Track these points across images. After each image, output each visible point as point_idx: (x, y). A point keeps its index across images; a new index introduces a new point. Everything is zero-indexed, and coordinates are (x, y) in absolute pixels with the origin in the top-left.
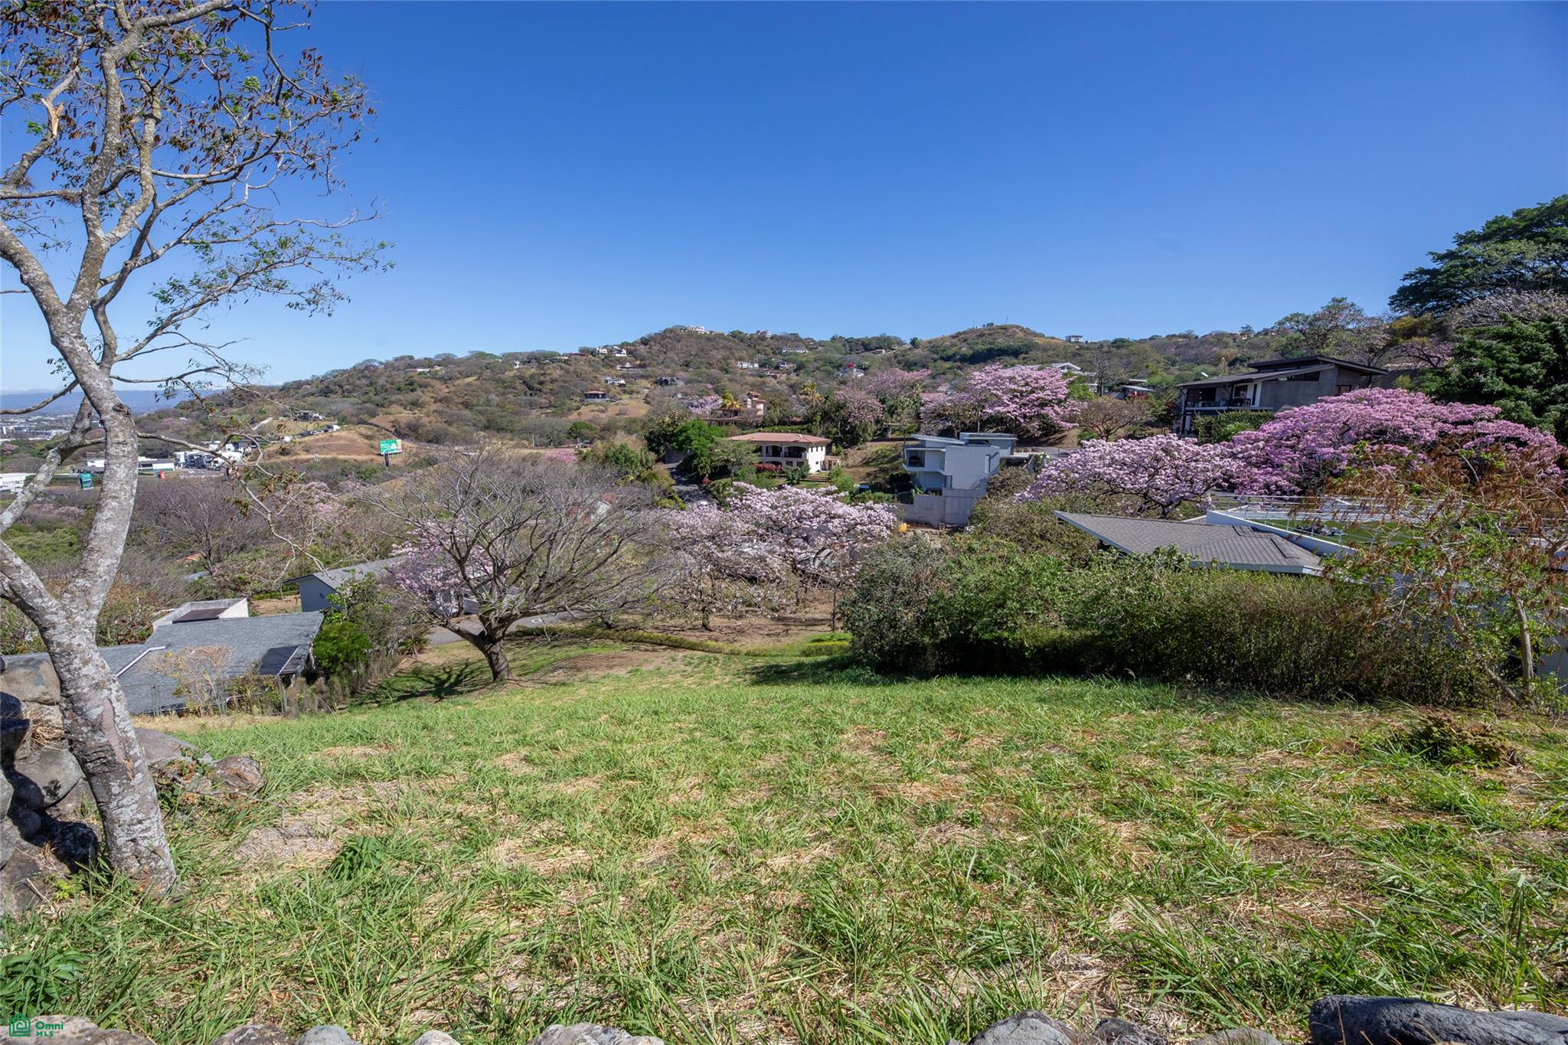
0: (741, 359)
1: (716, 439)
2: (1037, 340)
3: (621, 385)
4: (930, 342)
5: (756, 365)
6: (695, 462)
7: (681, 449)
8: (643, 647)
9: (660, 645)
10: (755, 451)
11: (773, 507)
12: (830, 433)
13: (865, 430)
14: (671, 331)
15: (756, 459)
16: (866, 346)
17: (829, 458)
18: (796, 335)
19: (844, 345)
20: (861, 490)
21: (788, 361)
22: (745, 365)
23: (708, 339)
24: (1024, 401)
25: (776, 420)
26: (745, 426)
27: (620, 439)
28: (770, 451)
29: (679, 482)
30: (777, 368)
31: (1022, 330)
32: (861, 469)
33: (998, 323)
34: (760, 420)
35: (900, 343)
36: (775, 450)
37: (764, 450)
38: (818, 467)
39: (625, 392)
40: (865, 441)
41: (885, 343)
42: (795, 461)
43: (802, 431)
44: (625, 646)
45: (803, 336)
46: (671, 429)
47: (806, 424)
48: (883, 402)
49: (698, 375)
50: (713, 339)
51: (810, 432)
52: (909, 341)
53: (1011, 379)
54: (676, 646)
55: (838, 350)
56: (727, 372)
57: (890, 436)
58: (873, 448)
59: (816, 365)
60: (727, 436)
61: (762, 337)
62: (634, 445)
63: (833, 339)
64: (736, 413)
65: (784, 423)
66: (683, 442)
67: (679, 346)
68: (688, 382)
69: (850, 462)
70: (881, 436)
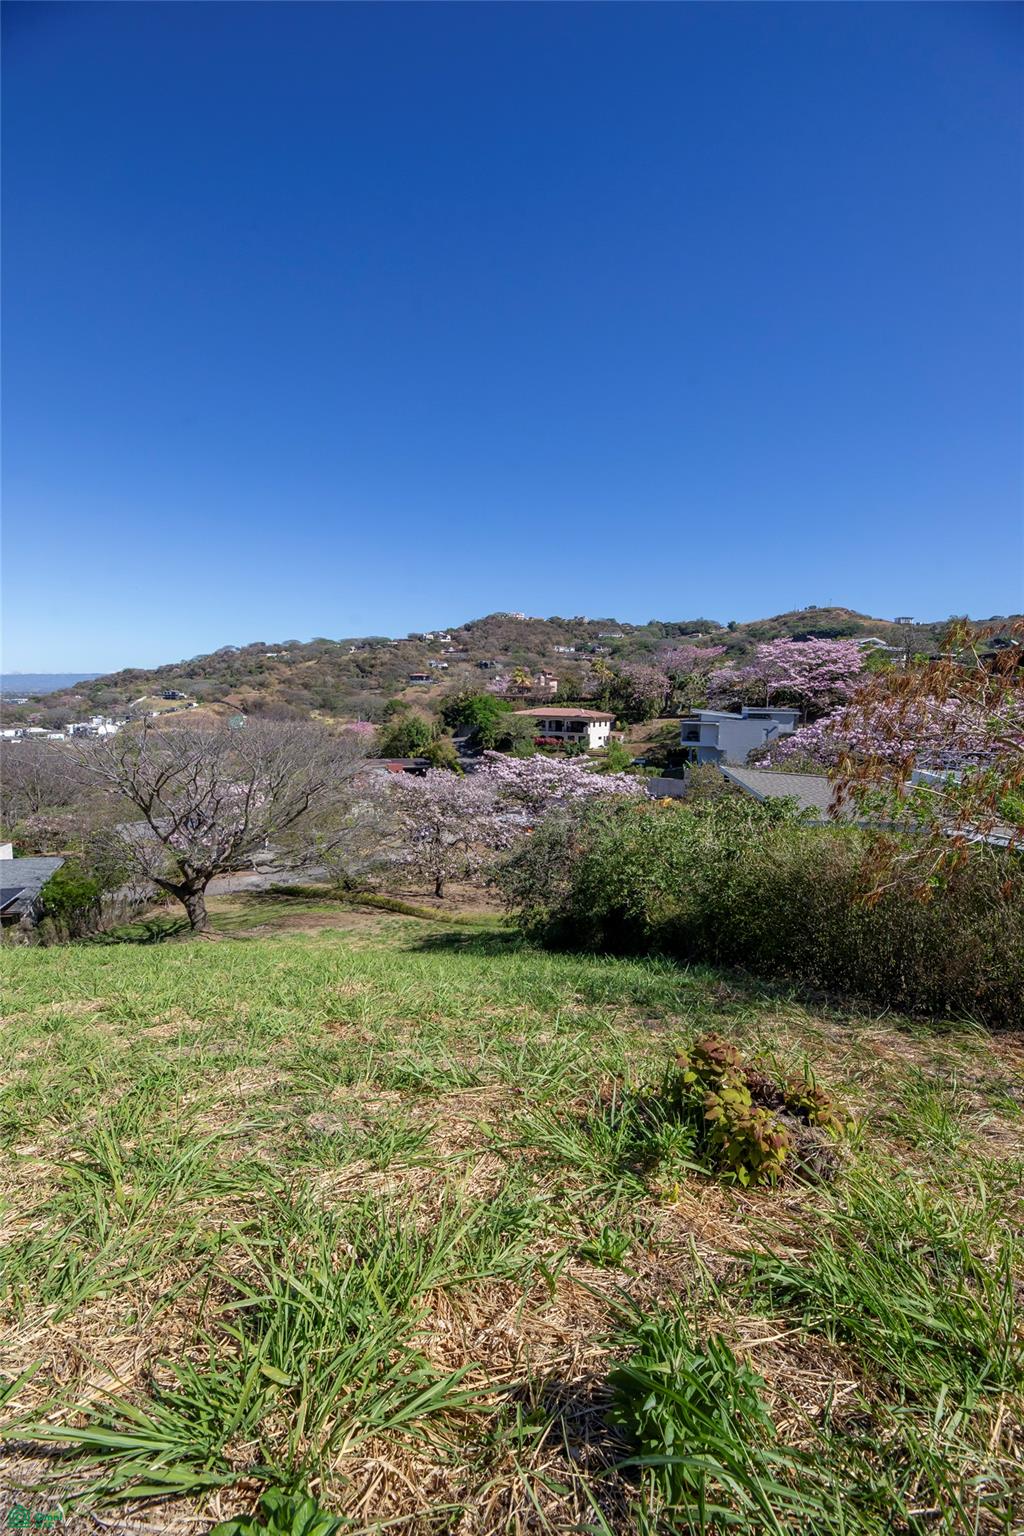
0: (558, 644)
1: (501, 713)
2: (861, 622)
3: (443, 668)
4: (748, 626)
5: (573, 650)
6: (481, 735)
7: (467, 722)
8: (363, 909)
9: (381, 908)
10: (537, 725)
11: (519, 775)
12: (617, 709)
13: (651, 707)
14: (493, 617)
15: (537, 733)
16: (683, 630)
17: (614, 733)
18: (612, 620)
19: (660, 630)
20: (635, 764)
21: (604, 645)
22: (561, 649)
23: (528, 625)
24: (814, 674)
25: (565, 696)
26: (532, 702)
27: (414, 713)
28: (554, 725)
29: (465, 755)
30: (593, 651)
31: (847, 612)
32: (642, 745)
33: (821, 605)
34: (551, 696)
35: (718, 627)
36: (558, 724)
37: (547, 725)
38: (602, 742)
39: (447, 674)
40: (650, 718)
41: (702, 627)
42: (577, 735)
43: (590, 707)
44: (349, 907)
45: (620, 621)
46: (463, 704)
47: (594, 701)
48: (672, 678)
49: (516, 658)
50: (532, 625)
51: (598, 708)
52: (726, 625)
53: (801, 652)
54: (393, 909)
55: (653, 634)
56: (544, 655)
57: (679, 712)
58: (657, 724)
59: (631, 648)
60: (513, 710)
61: (579, 623)
62: (428, 721)
63: (651, 624)
64: (529, 689)
65: (573, 699)
66: (469, 716)
67: (500, 631)
68: (506, 665)
69: (634, 737)
70: (668, 713)
